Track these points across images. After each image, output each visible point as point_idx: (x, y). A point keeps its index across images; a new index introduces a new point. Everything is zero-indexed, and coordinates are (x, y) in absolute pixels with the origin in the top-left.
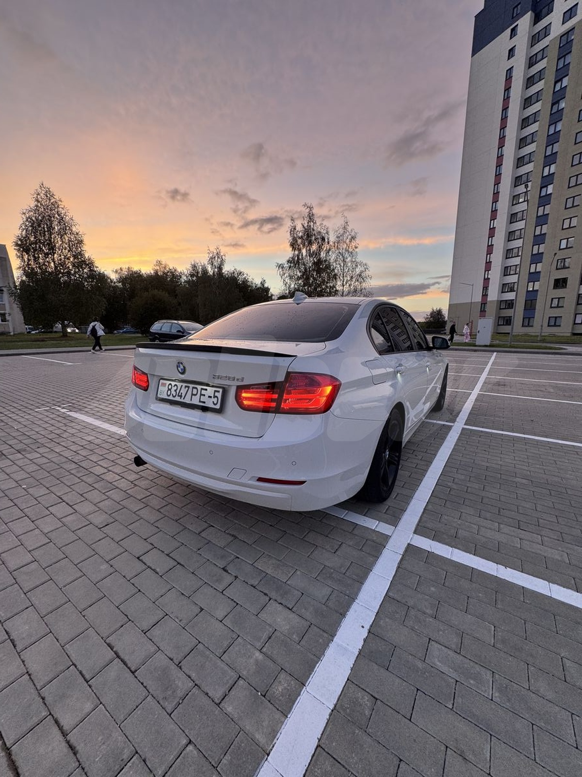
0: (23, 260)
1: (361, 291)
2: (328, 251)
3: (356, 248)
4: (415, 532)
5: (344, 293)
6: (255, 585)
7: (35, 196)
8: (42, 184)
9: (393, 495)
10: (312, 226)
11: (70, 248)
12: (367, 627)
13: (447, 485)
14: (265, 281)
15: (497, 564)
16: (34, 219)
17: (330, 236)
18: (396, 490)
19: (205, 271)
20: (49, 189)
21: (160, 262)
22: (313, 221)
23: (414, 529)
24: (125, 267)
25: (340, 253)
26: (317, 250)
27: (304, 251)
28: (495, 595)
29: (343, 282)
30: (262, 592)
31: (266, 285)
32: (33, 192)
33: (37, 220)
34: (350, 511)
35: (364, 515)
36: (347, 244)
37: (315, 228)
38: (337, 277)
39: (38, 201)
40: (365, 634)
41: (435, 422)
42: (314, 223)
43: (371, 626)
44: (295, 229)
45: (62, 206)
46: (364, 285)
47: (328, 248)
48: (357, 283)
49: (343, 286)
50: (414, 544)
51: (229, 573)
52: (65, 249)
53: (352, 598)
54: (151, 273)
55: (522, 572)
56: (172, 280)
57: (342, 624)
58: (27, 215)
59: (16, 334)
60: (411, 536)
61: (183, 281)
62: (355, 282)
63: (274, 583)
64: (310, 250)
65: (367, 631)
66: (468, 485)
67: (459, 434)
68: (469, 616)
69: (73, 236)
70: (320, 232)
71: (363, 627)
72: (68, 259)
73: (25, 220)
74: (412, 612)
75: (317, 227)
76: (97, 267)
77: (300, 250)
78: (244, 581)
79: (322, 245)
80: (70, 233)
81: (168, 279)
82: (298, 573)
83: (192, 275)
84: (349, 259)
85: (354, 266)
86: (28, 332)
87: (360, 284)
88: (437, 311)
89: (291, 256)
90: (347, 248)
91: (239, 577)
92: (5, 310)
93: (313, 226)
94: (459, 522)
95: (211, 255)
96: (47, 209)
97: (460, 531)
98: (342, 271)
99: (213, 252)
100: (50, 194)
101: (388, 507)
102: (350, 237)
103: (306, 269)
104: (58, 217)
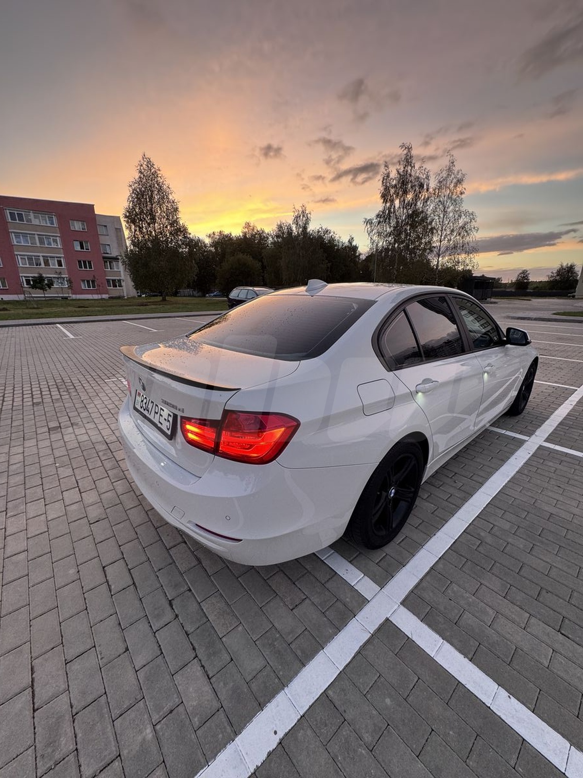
0: (130, 230)
1: (463, 246)
2: (426, 201)
3: (461, 193)
4: (404, 603)
5: (441, 250)
6: (189, 633)
7: (139, 168)
8: (144, 155)
9: (399, 538)
10: (409, 171)
11: (167, 216)
12: (281, 734)
13: (479, 534)
14: (353, 238)
15: (499, 685)
16: (138, 190)
17: (430, 182)
18: (406, 531)
19: (290, 232)
20: (149, 159)
21: (248, 224)
22: (411, 165)
23: (403, 597)
24: (217, 230)
25: (440, 201)
26: (413, 200)
27: (397, 203)
28: (473, 740)
29: (441, 236)
30: (192, 645)
31: (354, 244)
32: (137, 165)
33: (141, 191)
34: (337, 552)
35: (350, 562)
36: (450, 190)
37: (413, 173)
38: (435, 231)
39: (141, 172)
40: (273, 744)
41: (503, 432)
42: (412, 167)
43: (286, 734)
44: (388, 176)
45: (160, 175)
46: (467, 239)
47: (427, 196)
48: (458, 237)
49: (441, 241)
50: (393, 622)
51: (173, 609)
52: (164, 218)
53: (283, 683)
54: (240, 235)
55: (533, 712)
56: (259, 242)
57: (254, 720)
58: (133, 187)
59: (129, 298)
60: (396, 607)
61: (270, 242)
62: (456, 236)
63: (209, 635)
64: (404, 200)
65: (278, 741)
66: (510, 540)
67: (530, 455)
68: (420, 765)
69: (170, 204)
70: (418, 178)
71: (275, 733)
72: (166, 227)
73: (131, 192)
74: (345, 731)
75: (416, 171)
76: (190, 234)
77: (392, 201)
78: (182, 624)
79: (420, 193)
80: (168, 202)
81: (256, 242)
82: (240, 628)
83: (278, 236)
84: (451, 208)
85: (457, 216)
86: (138, 296)
87: (462, 238)
88: (567, 267)
89: (381, 209)
90: (450, 195)
91: (179, 617)
92: (121, 277)
93: (411, 170)
94: (471, 600)
95: (296, 214)
96: (149, 180)
97: (467, 615)
98: (441, 223)
99: (299, 211)
100: (150, 164)
101: (385, 554)
102: (455, 180)
103: (397, 222)
104: (157, 187)
